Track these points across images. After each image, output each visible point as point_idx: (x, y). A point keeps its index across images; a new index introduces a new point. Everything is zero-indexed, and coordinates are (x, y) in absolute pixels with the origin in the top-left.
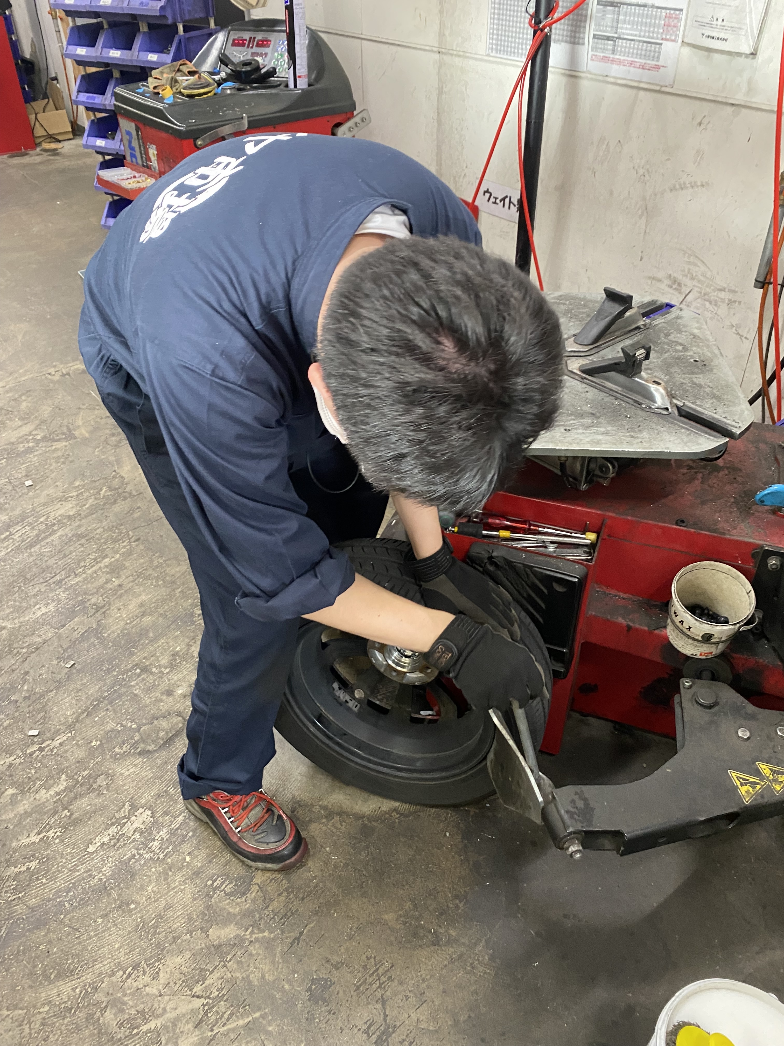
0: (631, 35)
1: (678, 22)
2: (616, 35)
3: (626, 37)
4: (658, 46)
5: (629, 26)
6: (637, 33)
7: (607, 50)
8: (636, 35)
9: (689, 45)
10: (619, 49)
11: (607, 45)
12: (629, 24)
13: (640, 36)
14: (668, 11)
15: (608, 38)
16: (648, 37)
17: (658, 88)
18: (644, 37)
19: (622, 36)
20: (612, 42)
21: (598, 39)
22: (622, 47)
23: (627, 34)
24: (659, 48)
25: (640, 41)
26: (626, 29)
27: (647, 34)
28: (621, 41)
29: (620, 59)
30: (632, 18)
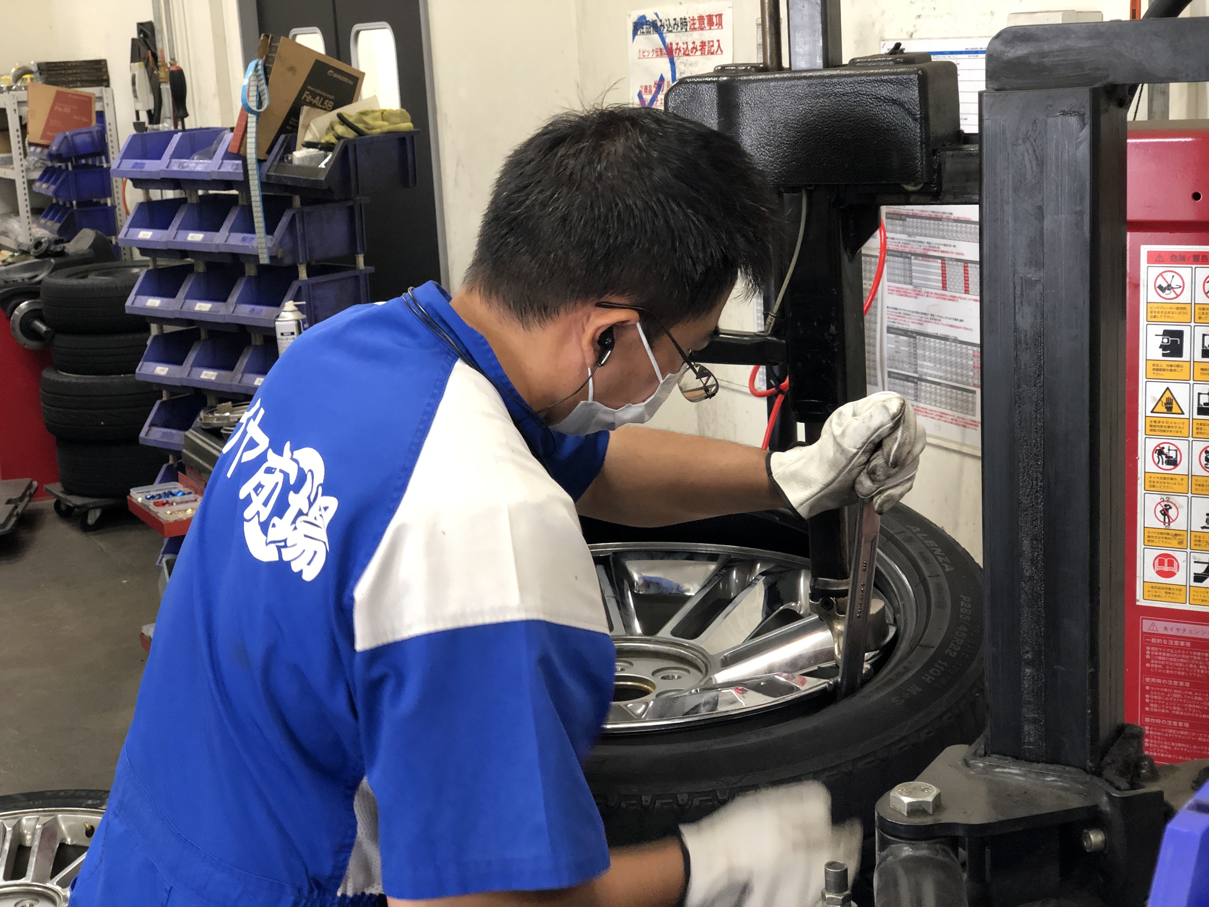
0: (935, 377)
2: (916, 375)
3: (929, 378)
4: (971, 393)
5: (932, 365)
6: (942, 374)
8: (941, 378)
10: (923, 394)
11: (907, 387)
12: (930, 361)
13: (946, 379)
14: (975, 349)
15: (907, 378)
16: (957, 382)
18: (951, 380)
19: (924, 377)
20: (913, 385)
21: (895, 378)
22: (925, 391)
23: (930, 375)
24: (973, 395)
25: (947, 386)
26: (928, 368)
27: (954, 377)
28: (923, 383)
29: (926, 409)
30: (932, 354)
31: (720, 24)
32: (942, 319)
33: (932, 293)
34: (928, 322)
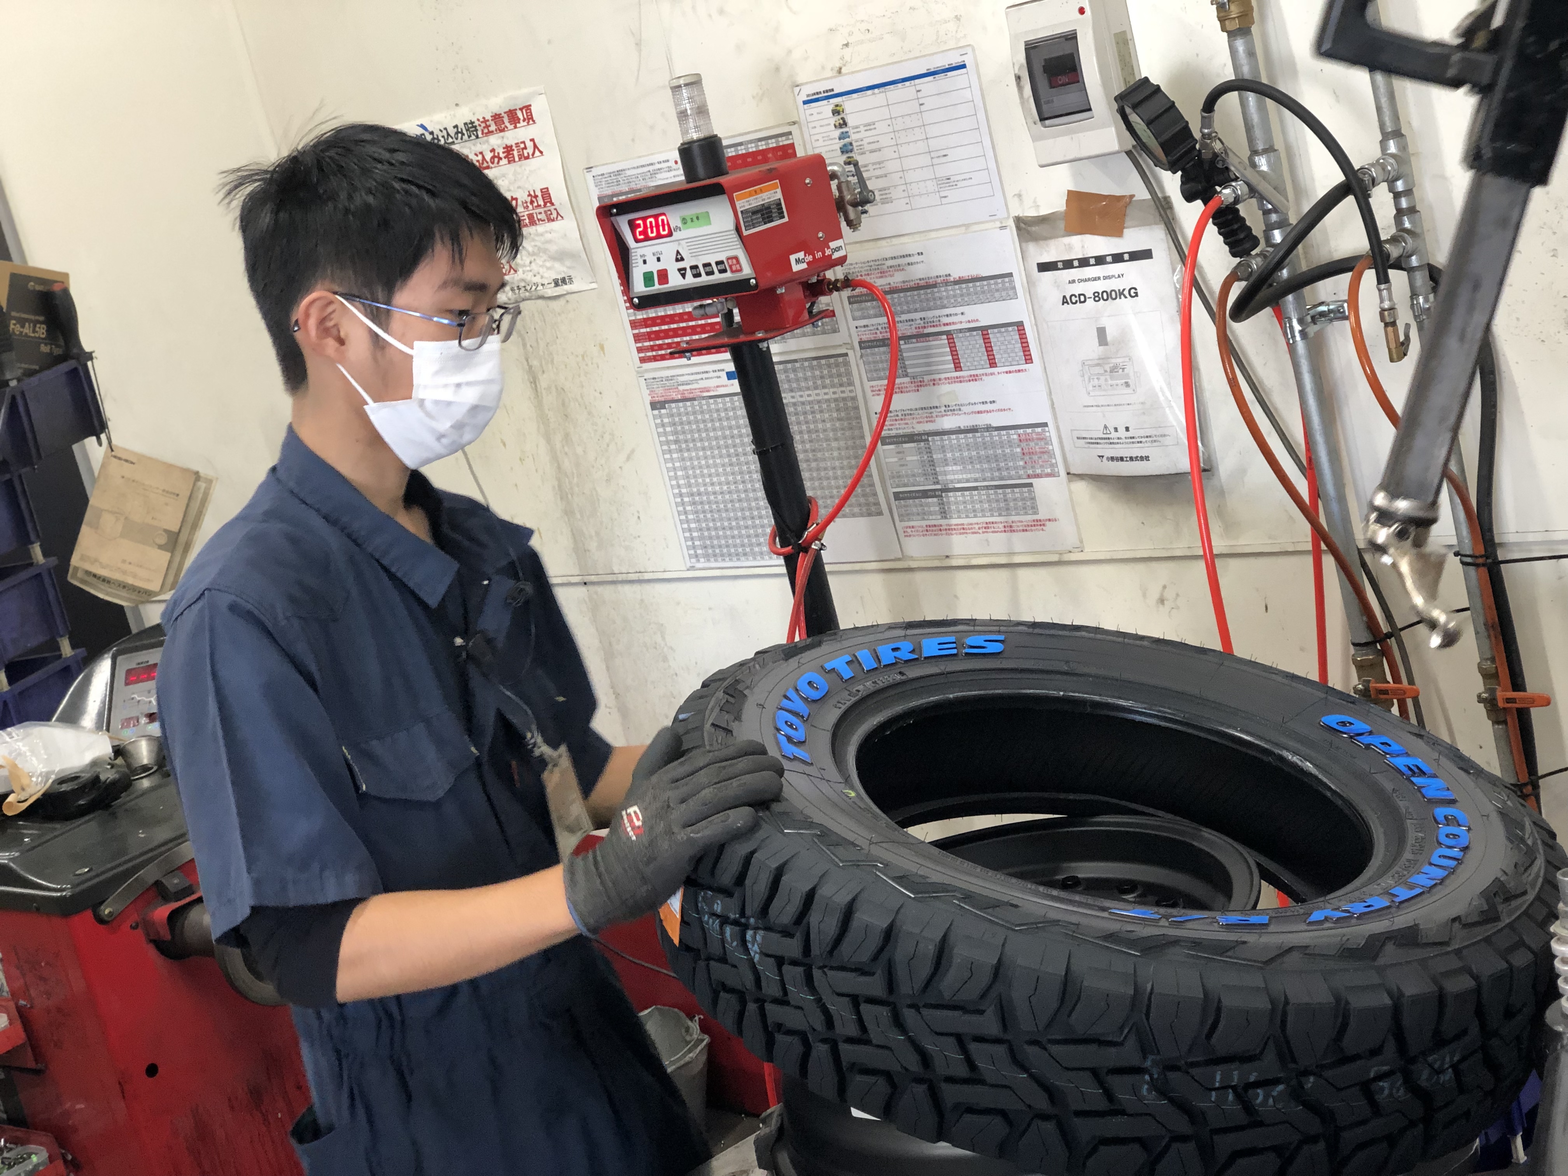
0: (968, 481)
1: (1047, 444)
2: (939, 487)
3: (958, 485)
4: (1026, 489)
5: (959, 468)
6: (977, 475)
7: (930, 513)
9: (1081, 477)
10: (953, 507)
11: (928, 505)
12: (955, 464)
13: (984, 480)
14: (1021, 431)
15: (925, 494)
16: (1002, 479)
17: (1055, 558)
18: (992, 479)
19: (951, 486)
20: (935, 500)
21: (903, 499)
22: (957, 503)
23: (959, 481)
24: (1030, 492)
25: (987, 488)
26: (954, 473)
27: (997, 474)
28: (951, 494)
29: (963, 524)
30: (957, 454)
31: (530, 119)
32: (962, 408)
33: (940, 379)
34: (943, 416)
